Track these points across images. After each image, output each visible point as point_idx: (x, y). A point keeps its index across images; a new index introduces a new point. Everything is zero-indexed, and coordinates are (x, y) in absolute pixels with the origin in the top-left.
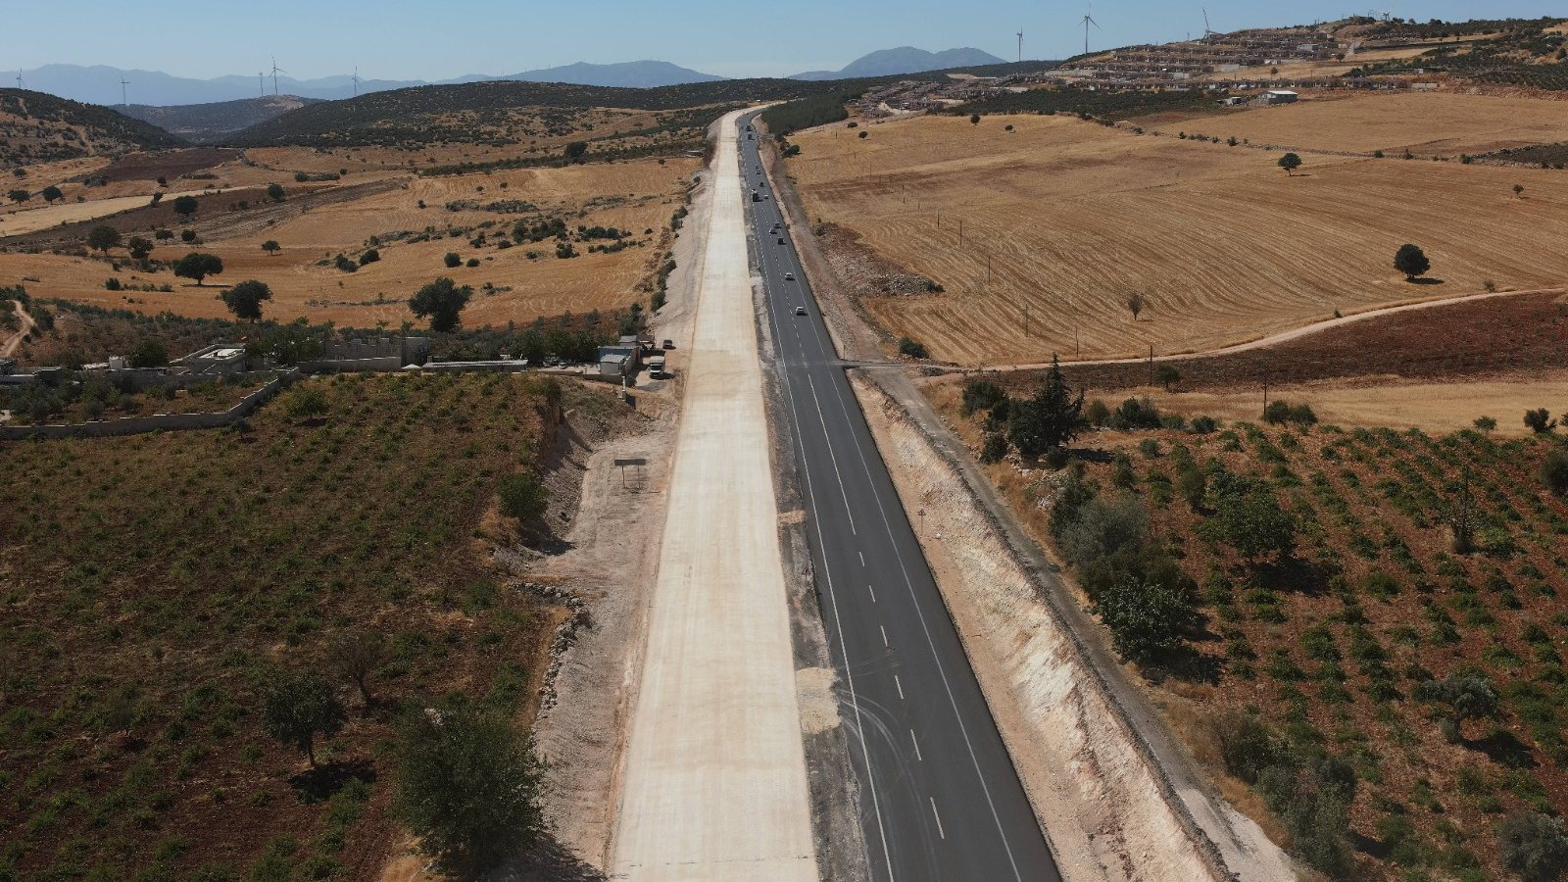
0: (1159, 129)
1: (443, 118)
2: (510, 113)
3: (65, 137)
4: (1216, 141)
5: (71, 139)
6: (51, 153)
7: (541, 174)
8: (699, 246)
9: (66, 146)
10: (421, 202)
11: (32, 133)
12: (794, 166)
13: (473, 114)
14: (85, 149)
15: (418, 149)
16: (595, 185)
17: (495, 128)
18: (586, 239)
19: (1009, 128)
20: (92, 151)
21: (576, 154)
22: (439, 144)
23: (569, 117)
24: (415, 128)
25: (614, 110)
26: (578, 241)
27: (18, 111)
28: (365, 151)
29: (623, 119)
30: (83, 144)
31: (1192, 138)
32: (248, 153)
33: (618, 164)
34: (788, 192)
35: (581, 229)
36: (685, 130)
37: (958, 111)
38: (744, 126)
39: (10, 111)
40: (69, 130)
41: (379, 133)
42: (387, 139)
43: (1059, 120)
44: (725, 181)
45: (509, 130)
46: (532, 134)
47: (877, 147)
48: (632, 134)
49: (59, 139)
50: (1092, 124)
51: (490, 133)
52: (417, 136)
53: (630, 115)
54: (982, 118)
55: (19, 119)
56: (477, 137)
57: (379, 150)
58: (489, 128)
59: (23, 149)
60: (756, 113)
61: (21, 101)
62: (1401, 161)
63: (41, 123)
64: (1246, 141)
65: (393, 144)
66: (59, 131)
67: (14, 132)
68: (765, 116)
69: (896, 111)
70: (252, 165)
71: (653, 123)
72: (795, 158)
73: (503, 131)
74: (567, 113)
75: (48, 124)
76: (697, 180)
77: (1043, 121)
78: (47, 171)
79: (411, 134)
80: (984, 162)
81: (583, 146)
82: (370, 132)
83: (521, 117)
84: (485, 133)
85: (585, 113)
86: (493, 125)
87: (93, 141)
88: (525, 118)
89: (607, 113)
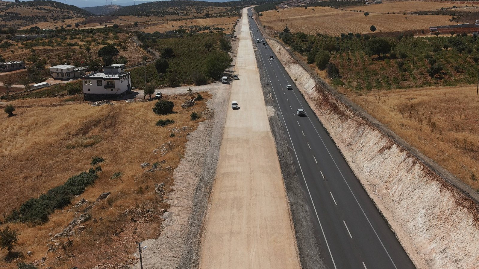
0: (347, 9)
1: (169, 8)
2: (187, 8)
3: (67, 13)
4: (357, 11)
5: (69, 14)
6: (65, 18)
7: (200, 20)
8: (240, 29)
9: (68, 16)
10: (173, 26)
11: (59, 12)
12: (261, 18)
13: (177, 8)
14: (73, 17)
15: (164, 16)
16: (213, 22)
17: (183, 11)
18: (215, 30)
19: (313, 10)
20: (75, 17)
21: (207, 16)
22: (169, 15)
23: (202, 9)
24: (162, 11)
25: (214, 7)
26: (213, 30)
27: (54, 7)
28: (150, 17)
29: (217, 10)
30: (72, 15)
31: (353, 11)
32: (120, 17)
33: (218, 18)
34: (259, 22)
35: (214, 28)
36: (234, 12)
37: (303, 6)
38: (249, 10)
39: (52, 7)
40: (68, 11)
41: (153, 12)
42: (156, 14)
43: (326, 8)
44: (245, 21)
45: (187, 12)
46: (193, 13)
47: (281, 14)
48: (219, 13)
49: (66, 14)
50: (333, 9)
51: (182, 13)
52: (163, 13)
53: (219, 8)
54: (308, 8)
55: (55, 9)
56: (178, 14)
57: (154, 17)
58: (181, 12)
59: (58, 16)
60: (252, 8)
61: (54, 4)
62: (393, 14)
63: (61, 10)
64: (363, 11)
65: (157, 15)
66: (66, 12)
67: (55, 12)
68: (255, 8)
69: (288, 7)
70: (122, 20)
71: (225, 10)
72: (261, 16)
73: (185, 12)
74: (202, 8)
75: (63, 10)
76: (238, 21)
77: (322, 8)
78: (69, 21)
79: (161, 13)
80: (305, 16)
81: (209, 14)
82: (150, 12)
83: (190, 9)
84: (181, 13)
85: (207, 8)
86: (182, 11)
87: (75, 14)
88: (191, 9)
89: (212, 8)
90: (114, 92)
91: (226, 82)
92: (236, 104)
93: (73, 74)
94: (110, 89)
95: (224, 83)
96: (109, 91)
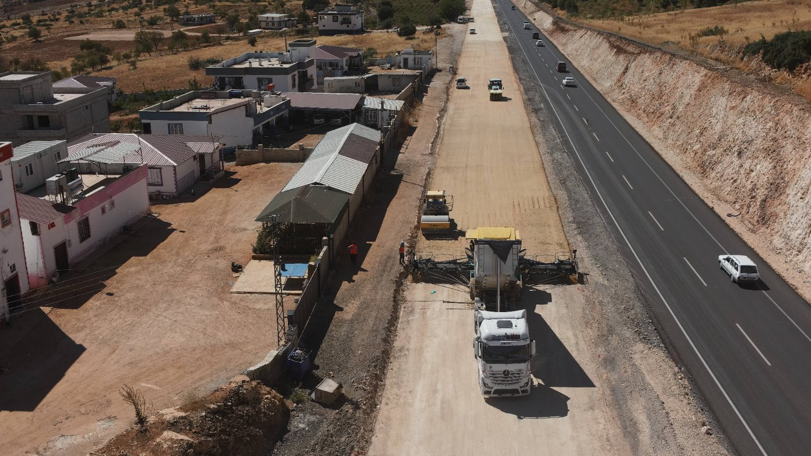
90: (350, 28)
91: (462, 21)
92: (474, 30)
93: (285, 23)
94: (346, 25)
95: (460, 23)
96: (344, 27)
